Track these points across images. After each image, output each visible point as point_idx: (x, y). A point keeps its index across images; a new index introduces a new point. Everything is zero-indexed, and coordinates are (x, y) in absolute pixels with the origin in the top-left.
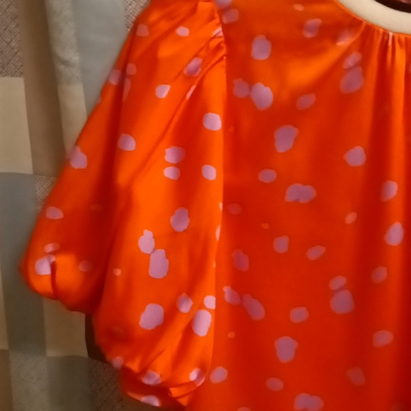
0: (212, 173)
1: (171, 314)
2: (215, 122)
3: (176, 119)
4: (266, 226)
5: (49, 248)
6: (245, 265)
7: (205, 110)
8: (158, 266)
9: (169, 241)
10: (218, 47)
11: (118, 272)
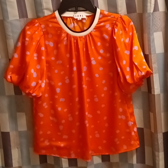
0: (43, 58)
1: (37, 83)
2: (43, 49)
3: (36, 48)
4: (53, 68)
5: (10, 73)
6: (50, 75)
7: (41, 47)
8: (35, 75)
9: (36, 70)
10: (42, 35)
11: (28, 76)
